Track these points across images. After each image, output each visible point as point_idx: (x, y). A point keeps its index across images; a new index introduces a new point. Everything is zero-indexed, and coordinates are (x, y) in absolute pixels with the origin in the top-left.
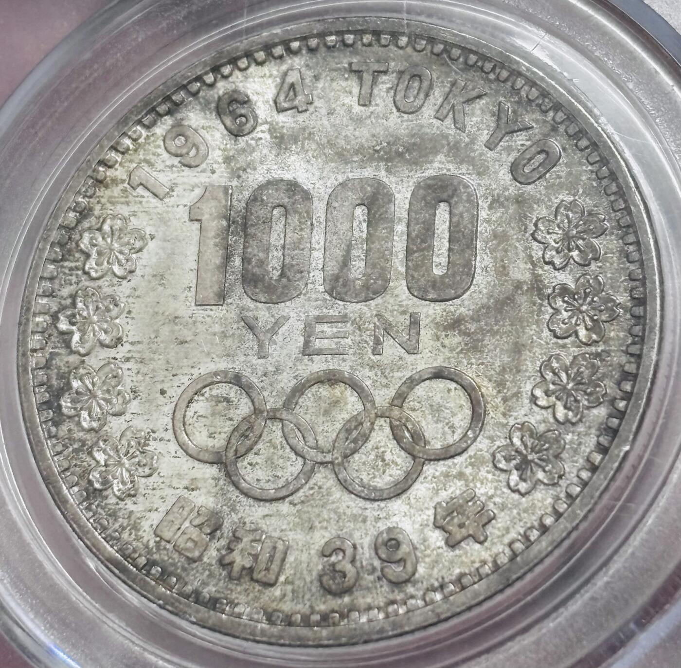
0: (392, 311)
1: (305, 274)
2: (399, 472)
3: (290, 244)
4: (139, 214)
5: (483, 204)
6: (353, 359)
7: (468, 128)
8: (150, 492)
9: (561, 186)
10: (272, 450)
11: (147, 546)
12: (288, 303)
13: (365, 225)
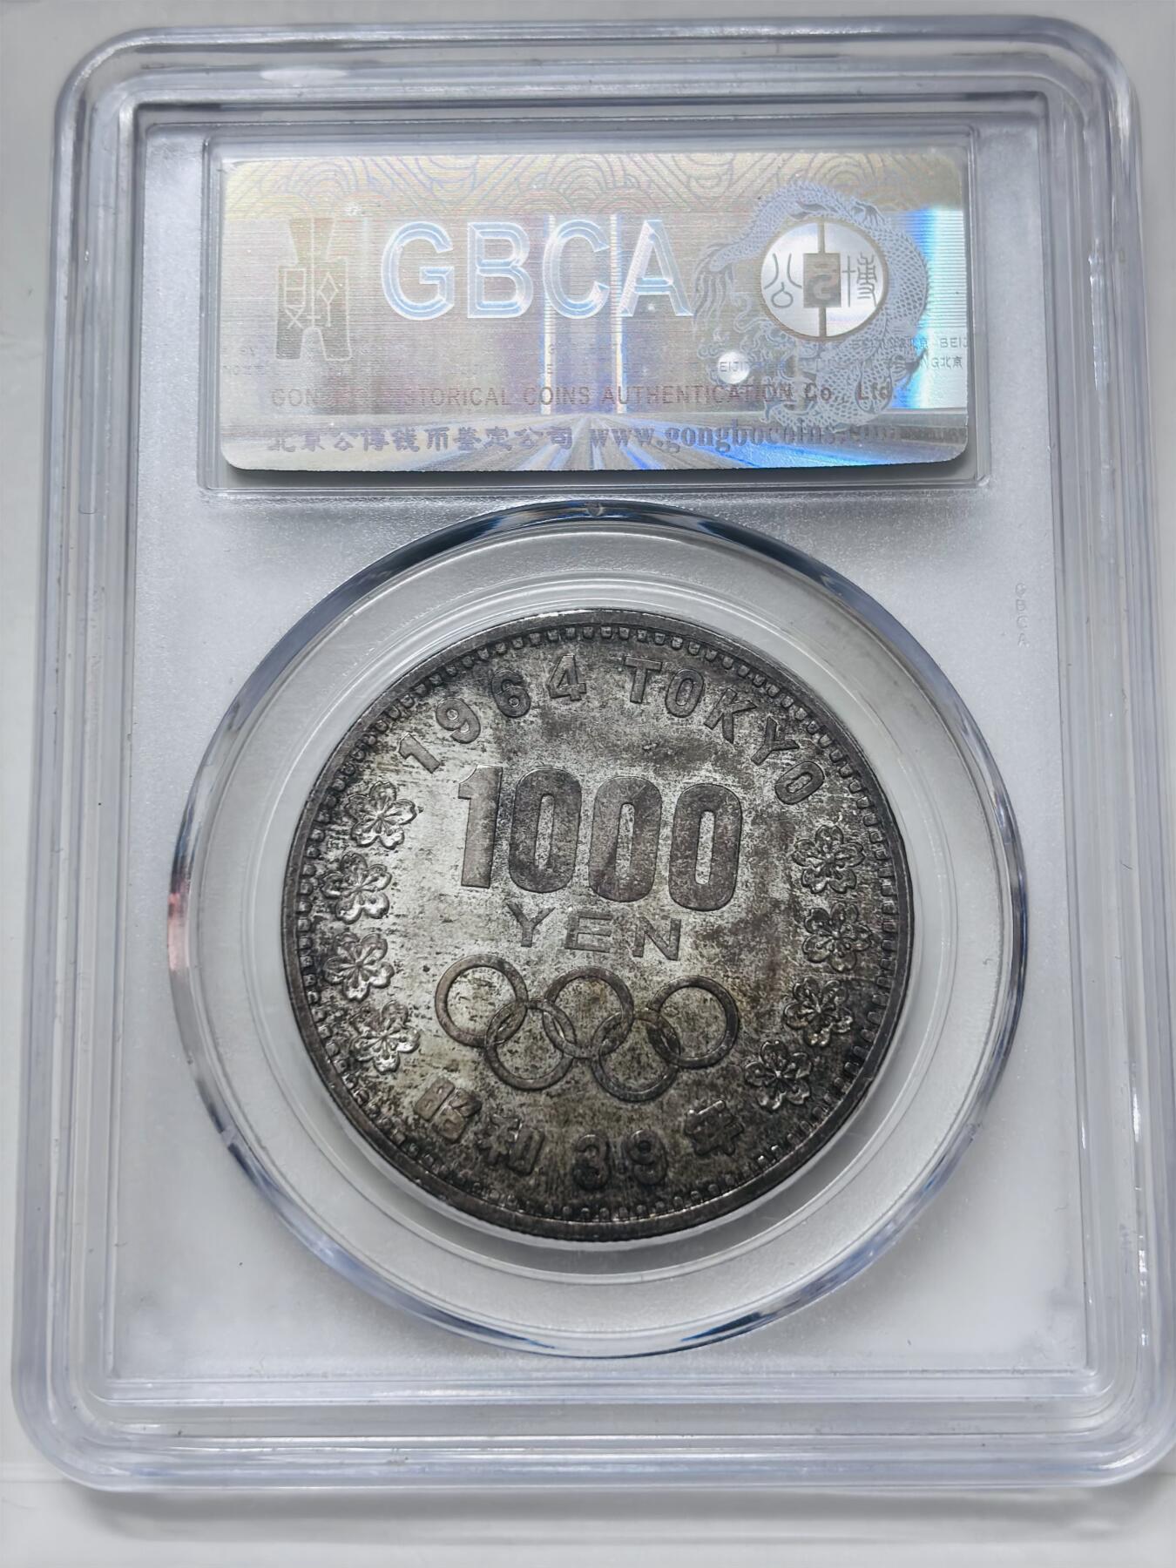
0: (654, 915)
1: (571, 867)
2: (653, 1075)
3: (557, 834)
4: (410, 785)
5: (748, 819)
6: (614, 957)
7: (736, 740)
8: (411, 1068)
9: (822, 810)
10: (531, 1040)
11: (405, 1122)
12: (553, 894)
13: (631, 824)
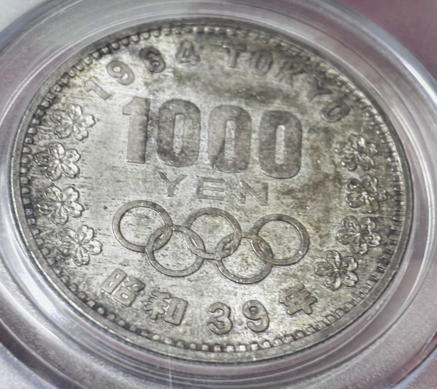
0: (250, 181)
1: (196, 153)
2: (256, 270)
3: (187, 135)
4: (91, 106)
5: (305, 130)
6: (227, 203)
8: (97, 264)
9: (350, 127)
10: (176, 249)
11: (95, 294)
12: (185, 168)
13: (233, 131)
